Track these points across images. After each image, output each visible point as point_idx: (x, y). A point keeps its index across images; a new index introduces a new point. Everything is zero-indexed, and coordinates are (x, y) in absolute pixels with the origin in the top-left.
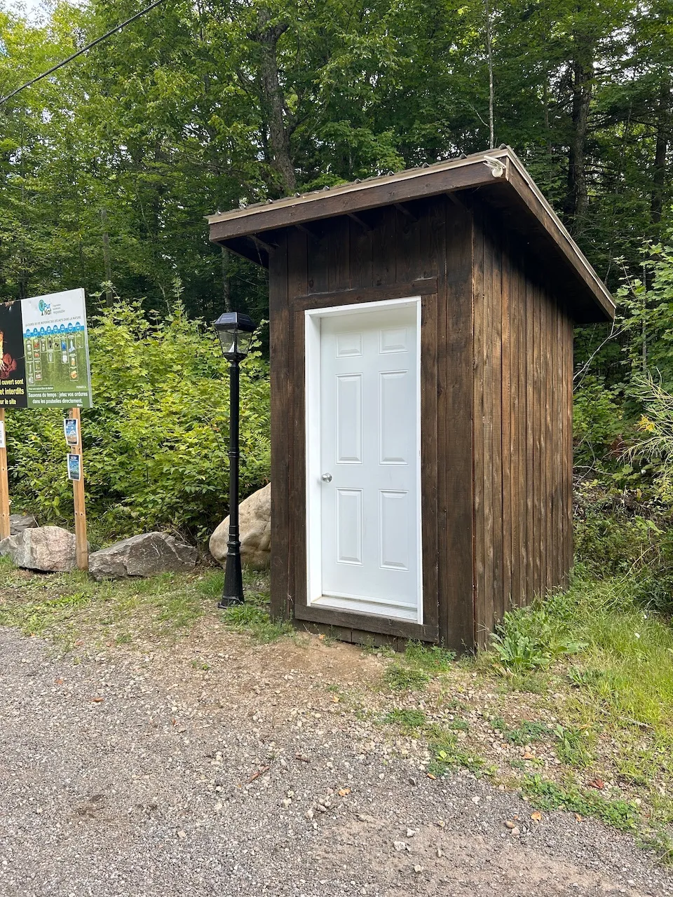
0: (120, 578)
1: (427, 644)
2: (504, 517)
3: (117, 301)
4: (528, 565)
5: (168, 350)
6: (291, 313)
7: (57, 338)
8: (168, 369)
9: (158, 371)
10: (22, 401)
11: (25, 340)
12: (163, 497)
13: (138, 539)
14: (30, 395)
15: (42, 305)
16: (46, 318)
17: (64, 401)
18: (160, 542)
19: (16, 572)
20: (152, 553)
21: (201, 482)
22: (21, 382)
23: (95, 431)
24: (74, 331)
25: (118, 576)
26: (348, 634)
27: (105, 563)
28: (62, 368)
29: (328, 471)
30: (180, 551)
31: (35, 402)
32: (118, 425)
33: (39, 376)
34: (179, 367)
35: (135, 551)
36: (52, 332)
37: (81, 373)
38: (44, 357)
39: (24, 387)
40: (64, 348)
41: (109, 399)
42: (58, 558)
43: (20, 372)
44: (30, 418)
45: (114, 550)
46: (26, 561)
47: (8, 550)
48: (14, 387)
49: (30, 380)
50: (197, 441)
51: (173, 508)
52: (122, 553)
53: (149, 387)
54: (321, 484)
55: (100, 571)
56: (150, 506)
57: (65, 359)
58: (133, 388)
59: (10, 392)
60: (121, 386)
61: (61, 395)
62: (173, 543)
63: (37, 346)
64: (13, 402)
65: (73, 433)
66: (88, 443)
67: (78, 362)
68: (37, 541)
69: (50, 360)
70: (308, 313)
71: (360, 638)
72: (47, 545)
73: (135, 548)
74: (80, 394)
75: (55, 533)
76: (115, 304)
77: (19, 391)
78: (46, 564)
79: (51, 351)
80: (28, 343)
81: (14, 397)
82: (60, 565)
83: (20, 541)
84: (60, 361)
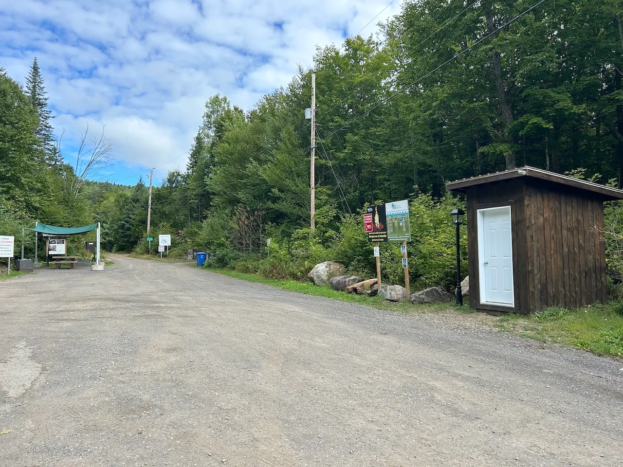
0: (422, 303)
1: (515, 313)
2: (547, 275)
3: (420, 193)
4: (565, 295)
5: (442, 214)
6: (473, 210)
7: (399, 217)
8: (441, 222)
9: (438, 223)
10: (386, 239)
11: (387, 217)
12: (437, 274)
13: (428, 289)
14: (389, 237)
15: (393, 205)
16: (395, 210)
17: (401, 239)
18: (437, 291)
19: (385, 301)
20: (433, 295)
21: (451, 268)
22: (385, 232)
23: (412, 250)
24: (404, 214)
25: (422, 302)
26: (493, 312)
27: (416, 297)
28: (400, 228)
29: (487, 261)
30: (444, 294)
31: (390, 240)
32: (421, 247)
33: (392, 230)
34: (447, 222)
35: (427, 293)
36: (397, 215)
37: (407, 229)
38: (393, 224)
39: (386, 234)
40: (401, 221)
41: (417, 236)
42: (400, 296)
43: (385, 229)
44: (384, 245)
45: (420, 293)
46: (388, 297)
47: (382, 293)
48: (383, 234)
49: (388, 232)
50: (451, 253)
51: (442, 279)
52: (422, 294)
53: (434, 231)
54: (485, 265)
55: (415, 300)
56: (433, 278)
57: (401, 224)
58: (427, 232)
59: (381, 236)
60: (421, 231)
61: (400, 237)
62: (441, 291)
63: (391, 220)
64: (383, 240)
65: (404, 251)
66: (409, 254)
67: (406, 225)
68: (392, 290)
69: (396, 225)
70: (478, 210)
71: (496, 313)
72: (396, 292)
73: (427, 292)
74: (406, 237)
75: (398, 287)
76: (419, 195)
77: (385, 236)
78: (396, 298)
79: (396, 221)
80: (388, 219)
81: (383, 238)
82: (400, 299)
83: (386, 290)
84: (399, 225)
